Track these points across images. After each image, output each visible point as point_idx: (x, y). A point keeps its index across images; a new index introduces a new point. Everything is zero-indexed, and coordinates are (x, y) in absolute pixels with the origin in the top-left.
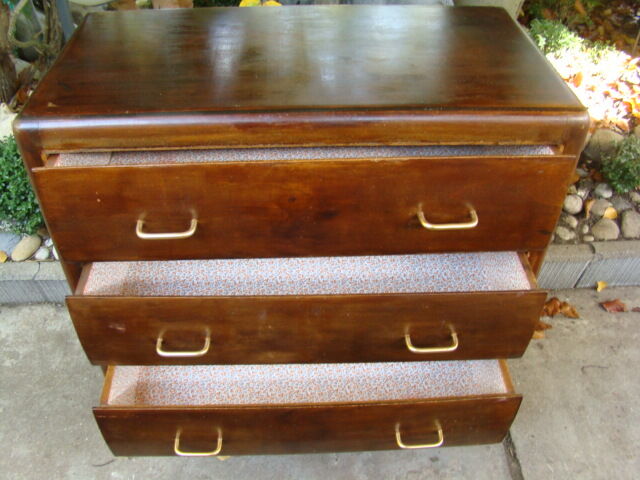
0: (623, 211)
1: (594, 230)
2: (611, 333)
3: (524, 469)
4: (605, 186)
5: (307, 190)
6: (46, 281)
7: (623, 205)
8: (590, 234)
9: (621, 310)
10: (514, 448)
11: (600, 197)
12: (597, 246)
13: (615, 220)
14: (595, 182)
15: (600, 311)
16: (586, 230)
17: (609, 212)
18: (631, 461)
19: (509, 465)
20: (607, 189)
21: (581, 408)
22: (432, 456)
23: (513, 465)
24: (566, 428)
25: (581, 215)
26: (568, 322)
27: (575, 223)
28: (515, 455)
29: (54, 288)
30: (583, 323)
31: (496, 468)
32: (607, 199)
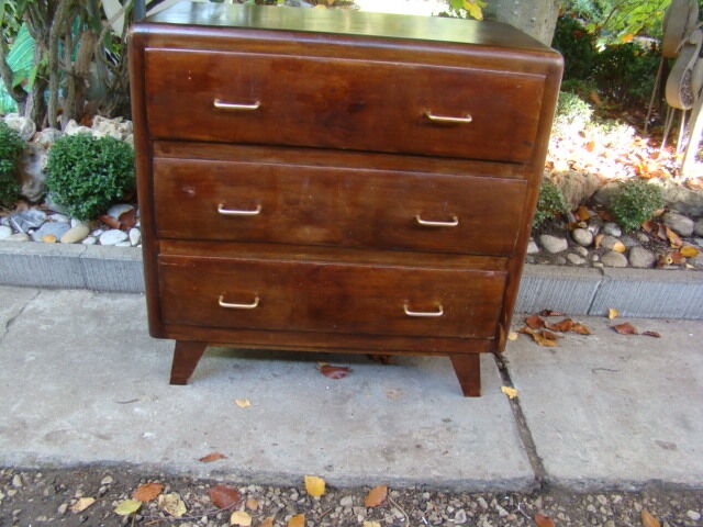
0: (632, 247)
1: (604, 259)
2: (622, 348)
3: (533, 435)
4: (614, 225)
5: (344, 83)
6: (91, 260)
7: (631, 242)
8: (600, 261)
9: (632, 332)
10: (524, 418)
11: (610, 234)
12: (606, 270)
13: (623, 253)
14: (605, 221)
15: (612, 332)
16: (596, 258)
17: (618, 246)
18: (637, 436)
19: (520, 430)
20: (616, 227)
21: (590, 397)
22: (445, 418)
23: (523, 431)
24: (575, 409)
25: (591, 246)
26: (581, 337)
27: (585, 252)
28: (525, 424)
29: (96, 269)
30: (594, 339)
31: (506, 430)
32: (616, 237)
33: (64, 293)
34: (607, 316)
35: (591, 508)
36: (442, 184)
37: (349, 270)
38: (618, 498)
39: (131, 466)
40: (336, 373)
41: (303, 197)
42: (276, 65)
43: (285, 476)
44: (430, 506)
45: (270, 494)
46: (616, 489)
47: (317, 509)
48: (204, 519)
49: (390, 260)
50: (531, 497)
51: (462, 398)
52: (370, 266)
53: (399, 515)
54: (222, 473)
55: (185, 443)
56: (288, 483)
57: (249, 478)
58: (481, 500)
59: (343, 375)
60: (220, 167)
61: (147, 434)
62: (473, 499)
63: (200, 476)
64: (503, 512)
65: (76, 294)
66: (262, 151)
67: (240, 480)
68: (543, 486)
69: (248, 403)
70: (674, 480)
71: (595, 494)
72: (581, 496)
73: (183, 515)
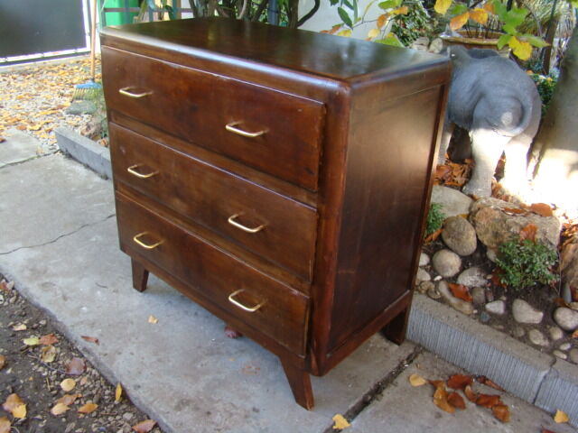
16: (565, 347)
26: (490, 419)
27: (558, 336)
30: (504, 429)
34: (553, 415)
43: (112, 376)
45: (98, 382)
48: (54, 372)
52: (215, 247)
54: (89, 352)
55: (93, 324)
61: (84, 308)
63: (78, 347)
69: (155, 321)
73: (49, 364)
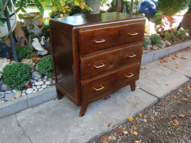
3: (149, 92)
5: (117, 31)
9: (142, 69)
19: (147, 93)
21: (149, 82)
22: (135, 96)
24: (150, 86)
28: (146, 91)
29: (32, 101)
33: (23, 111)
35: (167, 100)
36: (132, 48)
37: (117, 72)
38: (169, 96)
39: (97, 136)
40: (108, 98)
41: (110, 59)
42: (106, 30)
43: (124, 120)
44: (149, 112)
45: (124, 125)
46: (168, 95)
47: (134, 123)
48: (120, 137)
49: (123, 67)
50: (159, 102)
51: (133, 92)
52: (120, 70)
53: (146, 116)
54: (114, 127)
55: (101, 126)
56: (125, 121)
57: (119, 125)
58: (153, 107)
59: (110, 98)
60: (95, 57)
61: (91, 129)
62: (152, 107)
63: (111, 130)
64: (158, 107)
65: (27, 110)
66: (102, 51)
67: (117, 126)
68: (159, 100)
69: (101, 112)
70: (173, 89)
71: (166, 97)
72: (164, 98)
73: (116, 139)
